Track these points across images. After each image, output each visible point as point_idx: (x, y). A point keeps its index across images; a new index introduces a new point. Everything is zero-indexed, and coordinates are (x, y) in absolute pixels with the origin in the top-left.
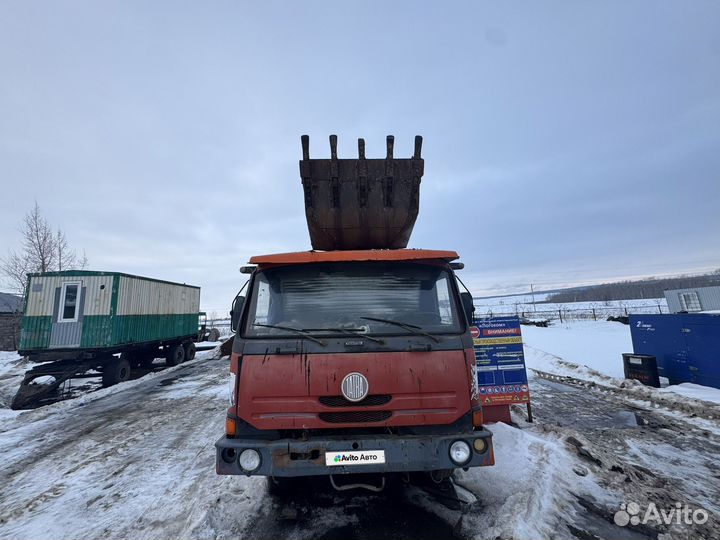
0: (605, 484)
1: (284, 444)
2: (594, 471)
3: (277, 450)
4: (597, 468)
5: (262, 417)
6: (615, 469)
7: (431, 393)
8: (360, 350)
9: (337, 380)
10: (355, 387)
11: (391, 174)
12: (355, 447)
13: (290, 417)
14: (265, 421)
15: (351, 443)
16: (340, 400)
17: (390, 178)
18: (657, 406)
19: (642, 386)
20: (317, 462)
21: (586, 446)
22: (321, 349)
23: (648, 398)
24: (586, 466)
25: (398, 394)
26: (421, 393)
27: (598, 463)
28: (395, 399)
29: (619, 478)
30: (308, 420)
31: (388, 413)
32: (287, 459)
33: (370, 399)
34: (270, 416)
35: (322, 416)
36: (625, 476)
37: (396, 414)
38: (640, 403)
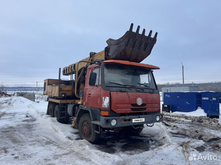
0: (173, 130)
1: (123, 117)
2: (170, 128)
3: (122, 119)
4: (170, 127)
5: (118, 110)
6: (174, 126)
7: (154, 104)
8: (139, 92)
9: (136, 99)
10: (139, 102)
11: (149, 42)
12: (139, 118)
13: (125, 109)
14: (119, 111)
15: (138, 116)
16: (136, 105)
17: (148, 43)
18: (172, 117)
19: (167, 113)
20: (131, 122)
21: (167, 123)
22: (130, 91)
23: (169, 115)
24: (167, 127)
25: (148, 104)
26: (152, 104)
27: (170, 126)
28: (147, 105)
29: (175, 128)
30: (129, 110)
31: (145, 109)
32: (123, 121)
33: (143, 105)
34: (120, 110)
35: (132, 109)
36: (176, 127)
37: (147, 109)
38: (168, 117)
